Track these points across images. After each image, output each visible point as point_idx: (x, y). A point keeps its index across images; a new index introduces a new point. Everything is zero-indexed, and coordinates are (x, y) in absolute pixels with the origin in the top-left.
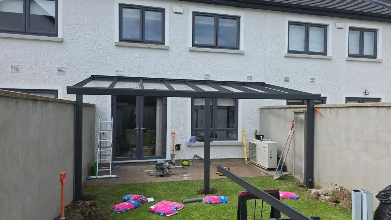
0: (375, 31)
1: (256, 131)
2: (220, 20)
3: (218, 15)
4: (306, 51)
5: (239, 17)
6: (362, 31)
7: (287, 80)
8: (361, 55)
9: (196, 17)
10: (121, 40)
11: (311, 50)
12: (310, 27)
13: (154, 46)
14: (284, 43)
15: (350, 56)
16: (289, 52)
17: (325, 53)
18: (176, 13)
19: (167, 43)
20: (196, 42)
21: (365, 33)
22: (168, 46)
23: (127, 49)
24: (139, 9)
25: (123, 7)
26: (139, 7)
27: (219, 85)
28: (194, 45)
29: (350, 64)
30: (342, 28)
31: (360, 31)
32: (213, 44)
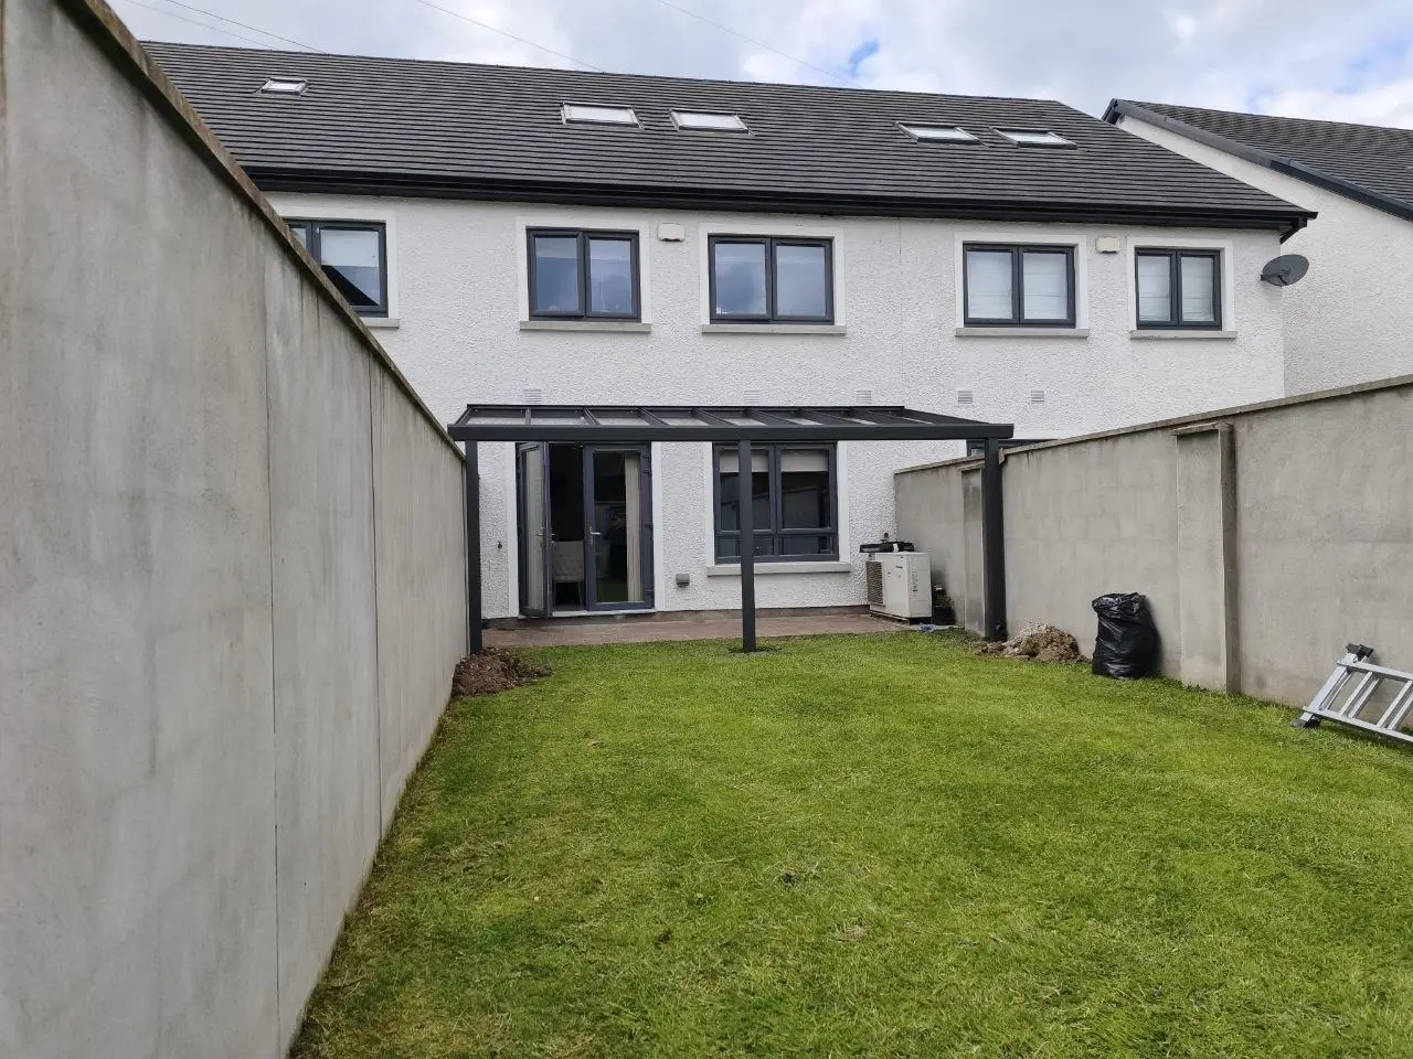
0: (1214, 255)
1: (886, 535)
2: (780, 250)
3: (773, 238)
4: (1018, 320)
5: (829, 241)
6: (1174, 257)
7: (965, 398)
8: (1175, 321)
9: (719, 247)
10: (534, 316)
11: (1028, 315)
12: (1025, 255)
13: (616, 326)
14: (953, 300)
15: (1141, 325)
16: (969, 322)
17: (1071, 322)
18: (667, 240)
19: (646, 317)
20: (719, 311)
21: (1184, 260)
22: (649, 325)
23: (547, 336)
24: (576, 236)
25: (536, 236)
26: (575, 233)
27: (787, 417)
28: (714, 319)
29: (1142, 347)
30: (1114, 252)
31: (1170, 255)
32: (765, 312)
